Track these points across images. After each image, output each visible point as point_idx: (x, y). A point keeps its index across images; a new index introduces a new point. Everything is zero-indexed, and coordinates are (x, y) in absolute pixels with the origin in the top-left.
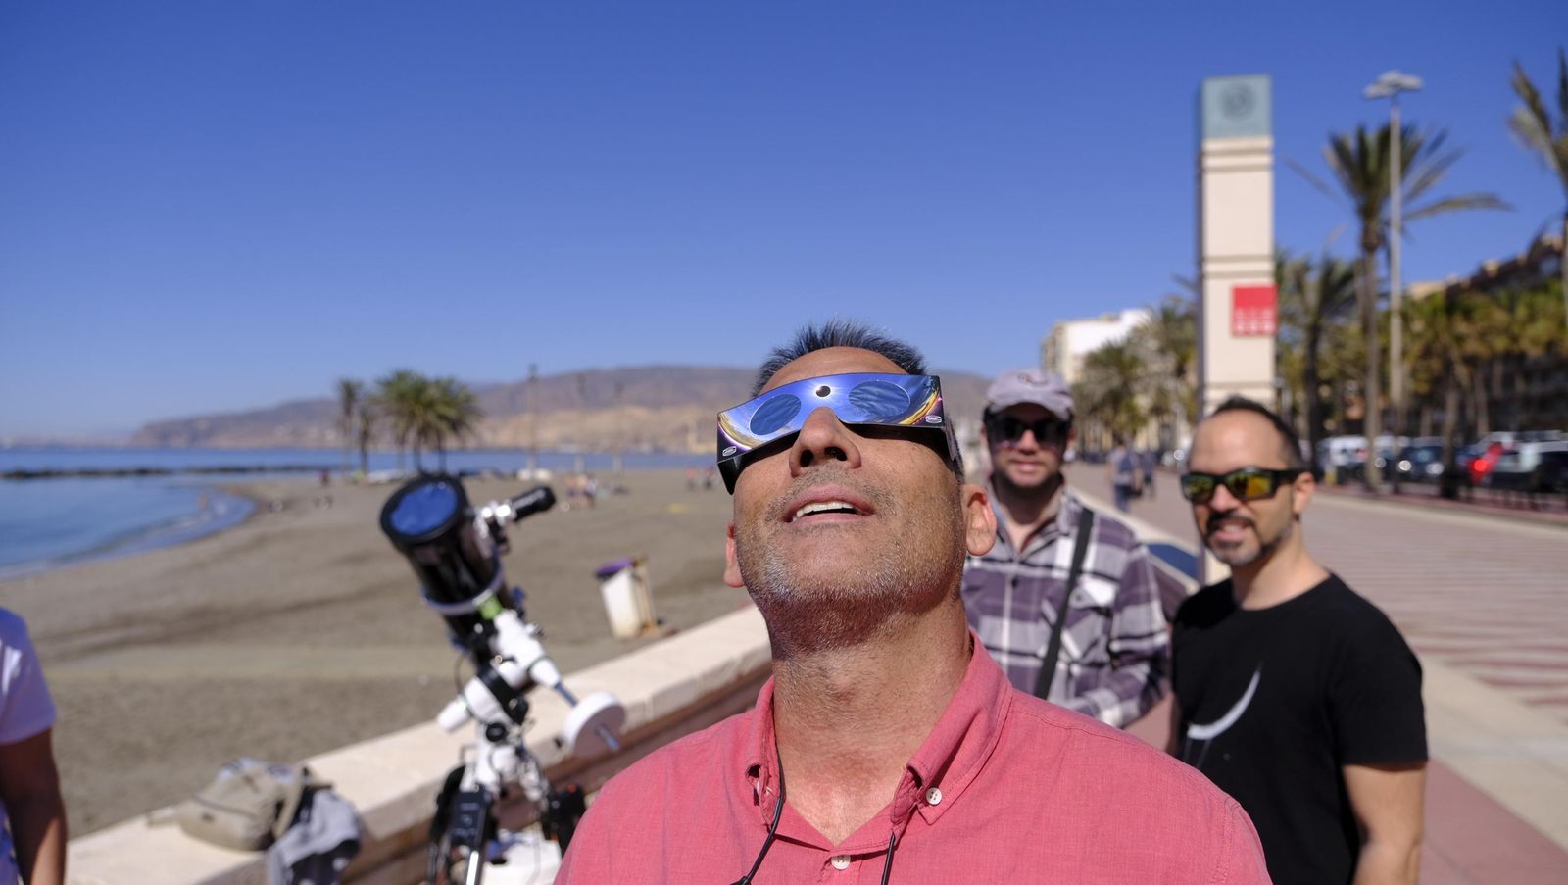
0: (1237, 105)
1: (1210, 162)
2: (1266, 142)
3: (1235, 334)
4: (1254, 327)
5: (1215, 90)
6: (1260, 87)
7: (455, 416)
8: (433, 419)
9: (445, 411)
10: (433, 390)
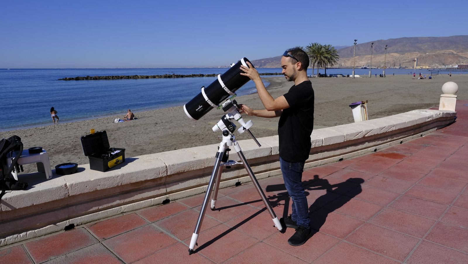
7: (329, 57)
8: (323, 58)
9: (326, 55)
10: (323, 48)
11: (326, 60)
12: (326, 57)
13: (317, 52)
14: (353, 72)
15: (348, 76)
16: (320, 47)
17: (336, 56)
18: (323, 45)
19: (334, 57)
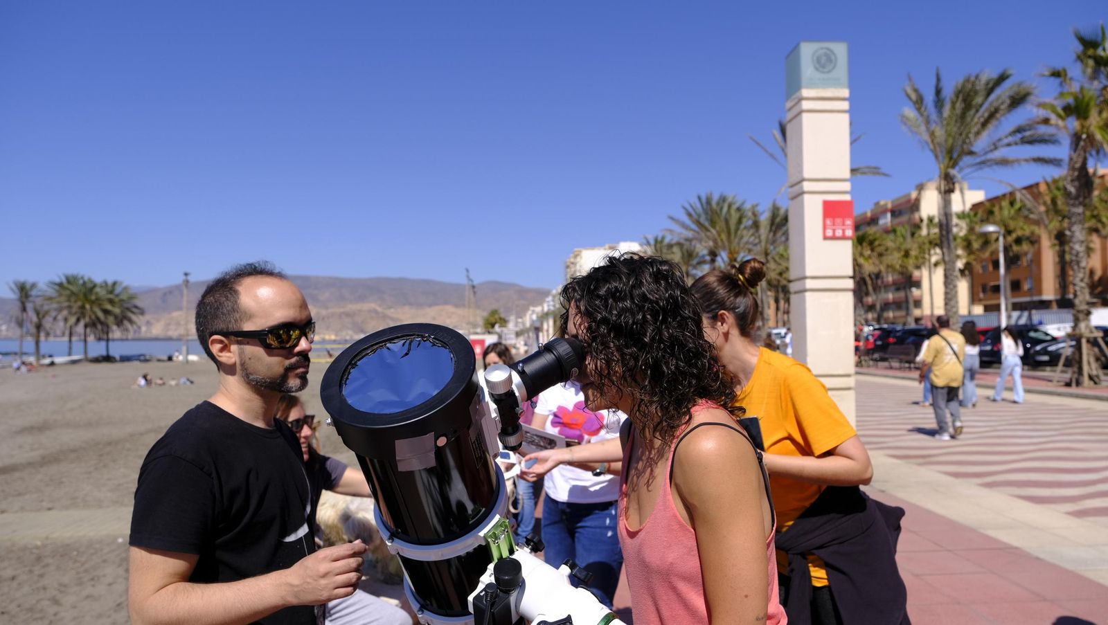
0: (825, 63)
1: (805, 105)
2: (845, 93)
3: (825, 238)
4: (839, 233)
5: (808, 51)
6: (840, 50)
7: (117, 311)
8: (101, 315)
9: (109, 307)
10: (98, 290)
11: (111, 320)
12: (106, 312)
13: (81, 296)
14: (184, 349)
15: (170, 359)
16: (89, 285)
17: (134, 310)
18: (98, 279)
19: (133, 313)
